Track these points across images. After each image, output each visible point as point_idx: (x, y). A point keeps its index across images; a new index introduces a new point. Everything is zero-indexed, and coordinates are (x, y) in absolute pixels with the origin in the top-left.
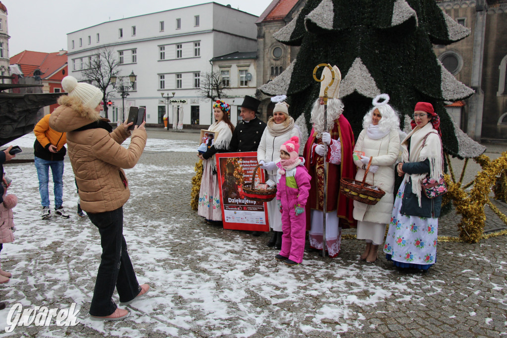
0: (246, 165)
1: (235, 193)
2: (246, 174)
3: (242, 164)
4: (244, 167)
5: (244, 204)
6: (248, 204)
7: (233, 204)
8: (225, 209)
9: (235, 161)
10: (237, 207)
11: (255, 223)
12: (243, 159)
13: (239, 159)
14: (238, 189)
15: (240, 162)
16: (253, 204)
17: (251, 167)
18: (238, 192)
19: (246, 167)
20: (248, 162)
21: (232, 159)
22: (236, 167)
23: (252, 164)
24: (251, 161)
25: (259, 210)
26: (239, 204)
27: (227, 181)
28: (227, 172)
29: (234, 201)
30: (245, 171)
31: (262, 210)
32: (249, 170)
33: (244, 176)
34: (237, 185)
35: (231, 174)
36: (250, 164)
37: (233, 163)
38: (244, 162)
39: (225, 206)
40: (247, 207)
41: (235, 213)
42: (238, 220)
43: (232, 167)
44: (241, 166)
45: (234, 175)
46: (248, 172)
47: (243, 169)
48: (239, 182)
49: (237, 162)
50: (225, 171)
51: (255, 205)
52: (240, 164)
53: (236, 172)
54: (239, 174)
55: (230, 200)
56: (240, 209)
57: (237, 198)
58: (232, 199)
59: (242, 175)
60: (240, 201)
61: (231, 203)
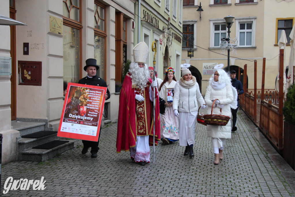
0: (92, 94)
1: (77, 111)
2: (90, 99)
3: (89, 92)
4: (90, 95)
5: (82, 119)
6: (85, 120)
7: (73, 118)
8: (64, 121)
9: (84, 89)
10: (75, 121)
11: (87, 134)
12: (91, 89)
13: (87, 89)
14: (80, 109)
15: (88, 91)
16: (89, 120)
17: (95, 95)
18: (80, 111)
19: (91, 95)
20: (95, 92)
21: (82, 88)
22: (83, 94)
23: (97, 93)
24: (97, 92)
25: (93, 125)
26: (78, 119)
27: (73, 102)
28: (75, 95)
29: (73, 116)
30: (90, 97)
31: (96, 126)
32: (93, 97)
33: (88, 100)
34: (80, 106)
35: (77, 98)
36: (95, 93)
37: (82, 91)
38: (91, 91)
39: (64, 119)
40: (83, 122)
41: (72, 125)
42: (73, 131)
43: (80, 93)
44: (87, 94)
45: (80, 99)
46: (92, 98)
47: (89, 96)
48: (83, 104)
49: (85, 91)
50: (73, 95)
51: (92, 121)
52: (88, 92)
53: (82, 97)
54: (84, 99)
55: (70, 115)
56: (78, 122)
57: (77, 115)
58: (73, 114)
59: (86, 100)
60: (79, 117)
61: (71, 118)
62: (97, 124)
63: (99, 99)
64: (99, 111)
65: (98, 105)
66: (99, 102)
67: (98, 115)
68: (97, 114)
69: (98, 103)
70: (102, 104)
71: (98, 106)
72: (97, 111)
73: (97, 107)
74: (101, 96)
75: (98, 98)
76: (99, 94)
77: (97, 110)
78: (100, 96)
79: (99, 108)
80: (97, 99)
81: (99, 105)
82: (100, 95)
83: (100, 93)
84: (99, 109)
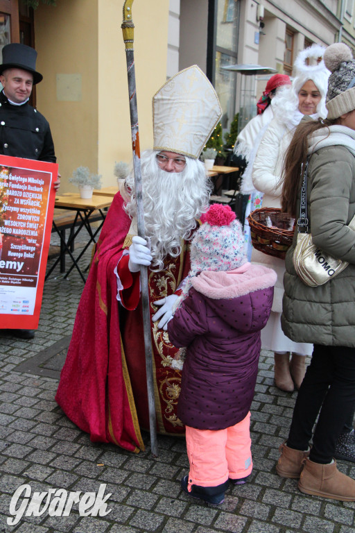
0: (18, 187)
2: (11, 204)
3: (8, 181)
4: (11, 189)
12: (12, 171)
16: (12, 271)
17: (26, 191)
19: (16, 190)
20: (24, 180)
23: (33, 185)
24: (31, 180)
25: (23, 284)
30: (12, 197)
31: (33, 285)
32: (21, 198)
36: (27, 184)
38: (13, 178)
46: (17, 201)
47: (8, 193)
62: (35, 279)
63: (38, 204)
64: (39, 239)
65: (36, 222)
66: (38, 212)
67: (37, 253)
68: (33, 249)
69: (34, 215)
70: (46, 218)
71: (35, 226)
72: (34, 241)
73: (33, 229)
74: (44, 194)
75: (33, 199)
76: (38, 186)
77: (34, 238)
78: (39, 193)
79: (40, 229)
80: (32, 203)
81: (39, 223)
82: (41, 189)
83: (41, 182)
84: (40, 235)
